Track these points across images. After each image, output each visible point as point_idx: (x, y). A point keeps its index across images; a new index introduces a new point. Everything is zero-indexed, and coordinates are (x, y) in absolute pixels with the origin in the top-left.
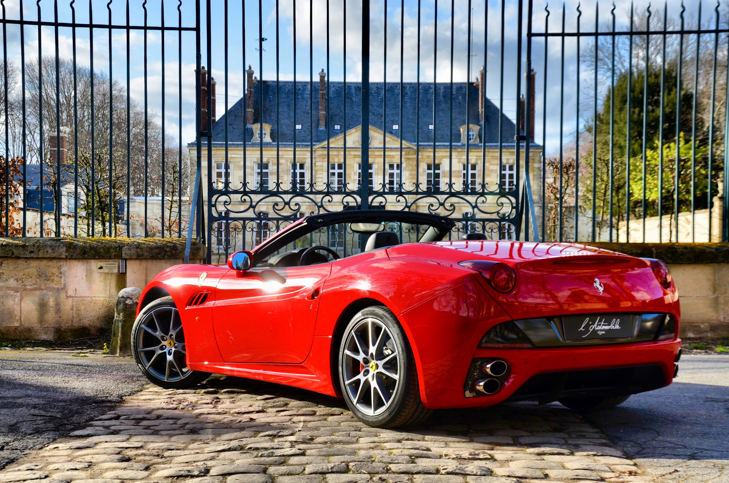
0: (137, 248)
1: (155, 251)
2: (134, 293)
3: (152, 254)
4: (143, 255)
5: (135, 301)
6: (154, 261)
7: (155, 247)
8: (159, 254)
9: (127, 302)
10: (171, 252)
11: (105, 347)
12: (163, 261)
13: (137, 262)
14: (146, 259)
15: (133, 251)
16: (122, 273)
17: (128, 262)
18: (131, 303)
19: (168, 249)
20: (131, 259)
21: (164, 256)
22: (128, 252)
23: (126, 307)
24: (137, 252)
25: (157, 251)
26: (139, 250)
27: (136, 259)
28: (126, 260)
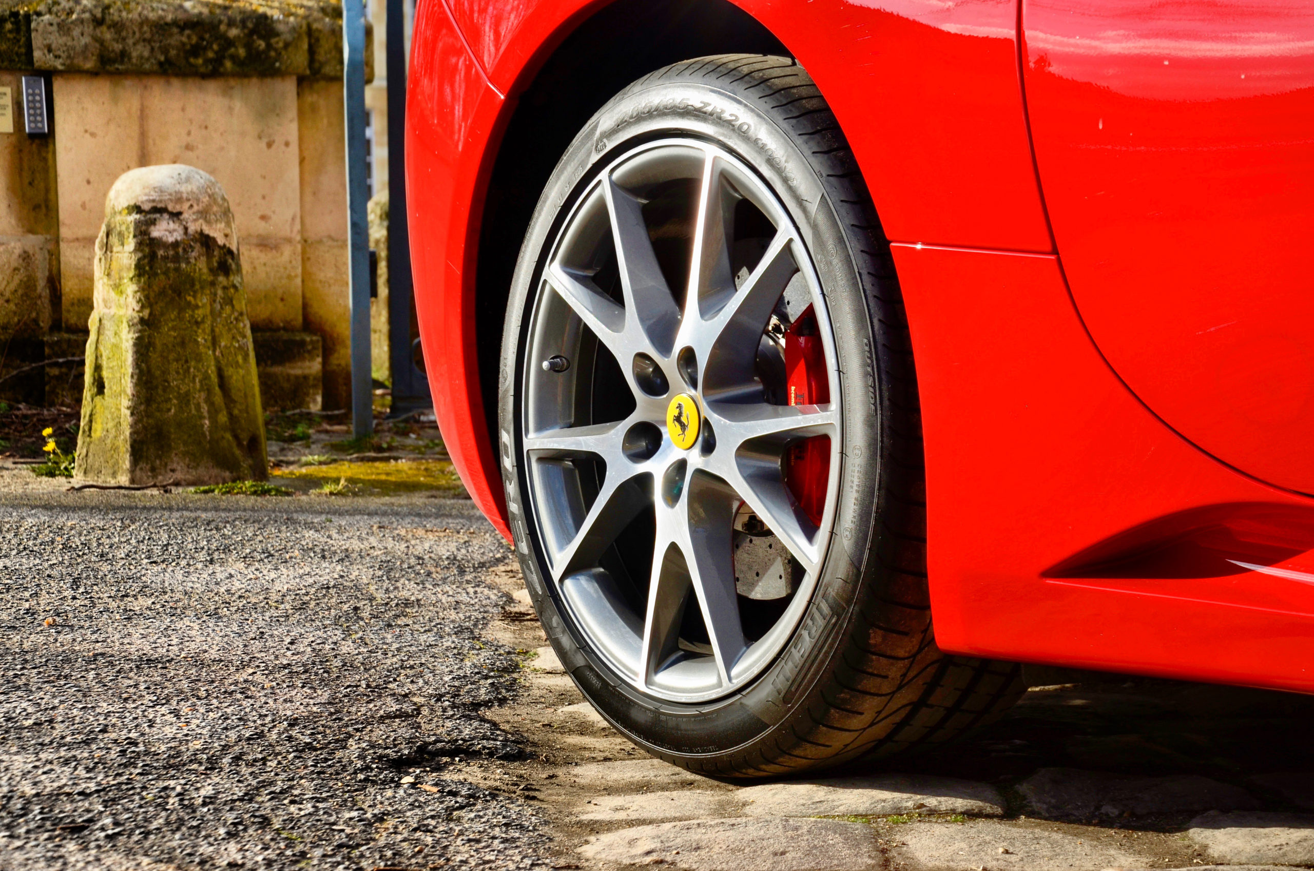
0: (98, 22)
1: (177, 39)
2: (185, 189)
3: (165, 50)
4: (123, 55)
5: (192, 228)
6: (176, 83)
7: (175, 23)
8: (196, 51)
9: (157, 232)
10: (249, 46)
11: (51, 446)
12: (212, 86)
13: (103, 87)
14: (140, 73)
15: (82, 39)
16: (33, 136)
17: (58, 85)
18: (178, 236)
19: (234, 32)
20: (72, 72)
21: (218, 60)
22: (57, 40)
23: (152, 256)
24: (101, 42)
25: (188, 38)
26: (108, 36)
27: (93, 74)
28: (48, 75)
